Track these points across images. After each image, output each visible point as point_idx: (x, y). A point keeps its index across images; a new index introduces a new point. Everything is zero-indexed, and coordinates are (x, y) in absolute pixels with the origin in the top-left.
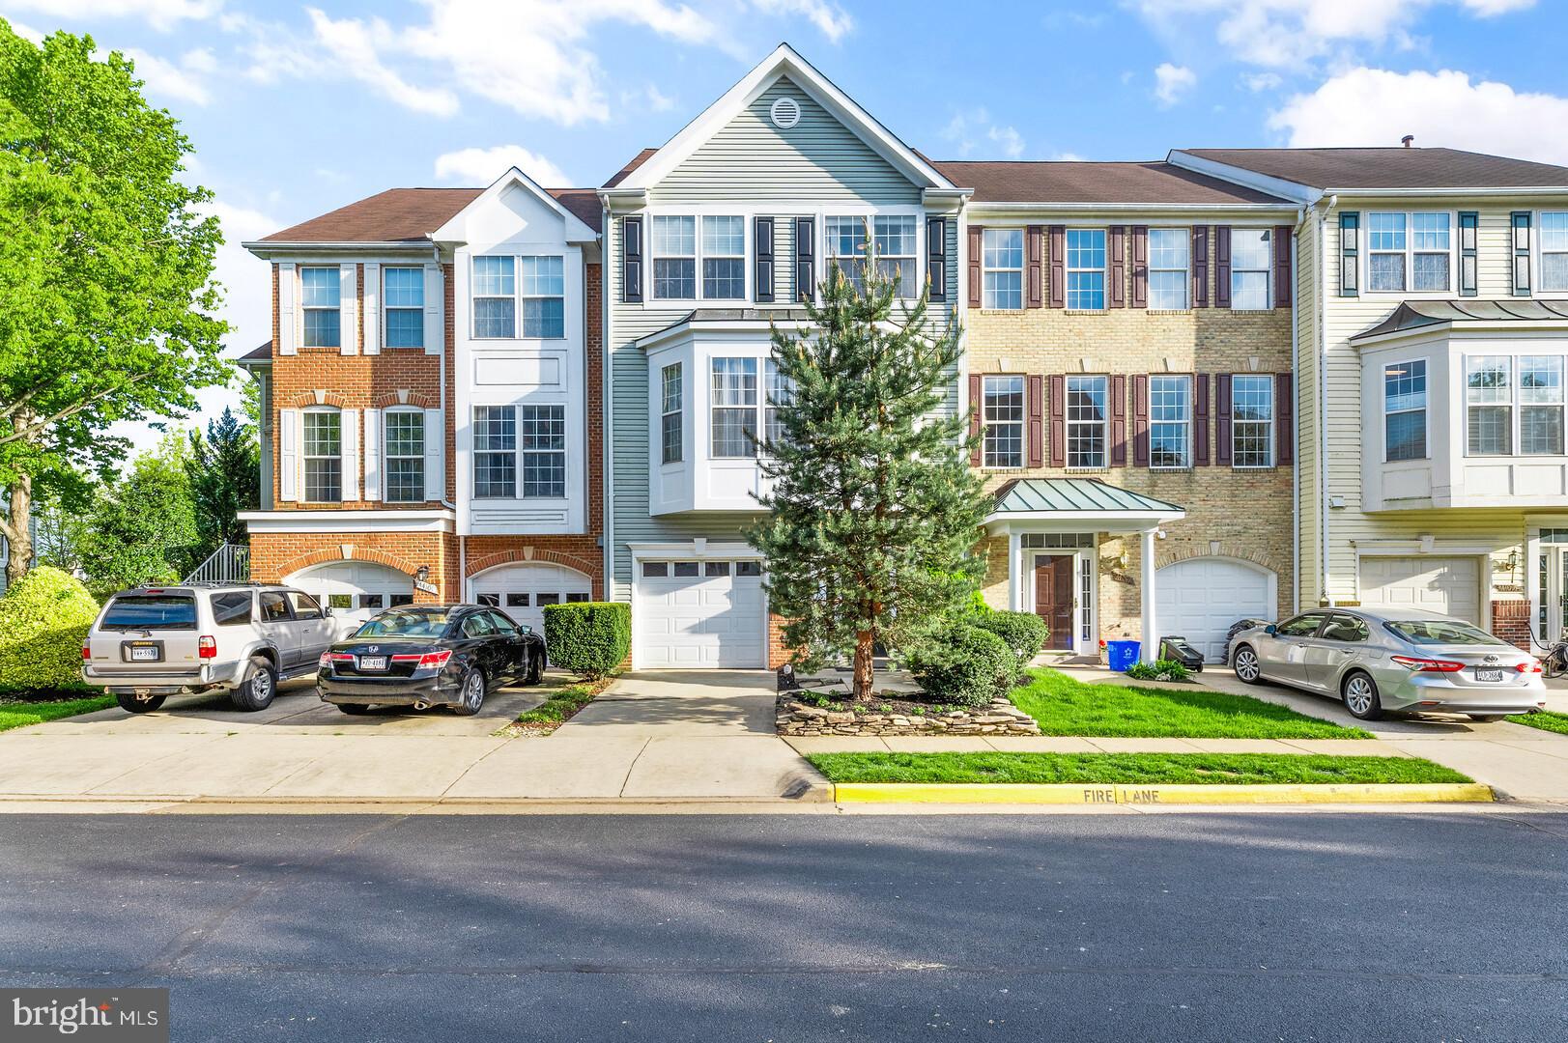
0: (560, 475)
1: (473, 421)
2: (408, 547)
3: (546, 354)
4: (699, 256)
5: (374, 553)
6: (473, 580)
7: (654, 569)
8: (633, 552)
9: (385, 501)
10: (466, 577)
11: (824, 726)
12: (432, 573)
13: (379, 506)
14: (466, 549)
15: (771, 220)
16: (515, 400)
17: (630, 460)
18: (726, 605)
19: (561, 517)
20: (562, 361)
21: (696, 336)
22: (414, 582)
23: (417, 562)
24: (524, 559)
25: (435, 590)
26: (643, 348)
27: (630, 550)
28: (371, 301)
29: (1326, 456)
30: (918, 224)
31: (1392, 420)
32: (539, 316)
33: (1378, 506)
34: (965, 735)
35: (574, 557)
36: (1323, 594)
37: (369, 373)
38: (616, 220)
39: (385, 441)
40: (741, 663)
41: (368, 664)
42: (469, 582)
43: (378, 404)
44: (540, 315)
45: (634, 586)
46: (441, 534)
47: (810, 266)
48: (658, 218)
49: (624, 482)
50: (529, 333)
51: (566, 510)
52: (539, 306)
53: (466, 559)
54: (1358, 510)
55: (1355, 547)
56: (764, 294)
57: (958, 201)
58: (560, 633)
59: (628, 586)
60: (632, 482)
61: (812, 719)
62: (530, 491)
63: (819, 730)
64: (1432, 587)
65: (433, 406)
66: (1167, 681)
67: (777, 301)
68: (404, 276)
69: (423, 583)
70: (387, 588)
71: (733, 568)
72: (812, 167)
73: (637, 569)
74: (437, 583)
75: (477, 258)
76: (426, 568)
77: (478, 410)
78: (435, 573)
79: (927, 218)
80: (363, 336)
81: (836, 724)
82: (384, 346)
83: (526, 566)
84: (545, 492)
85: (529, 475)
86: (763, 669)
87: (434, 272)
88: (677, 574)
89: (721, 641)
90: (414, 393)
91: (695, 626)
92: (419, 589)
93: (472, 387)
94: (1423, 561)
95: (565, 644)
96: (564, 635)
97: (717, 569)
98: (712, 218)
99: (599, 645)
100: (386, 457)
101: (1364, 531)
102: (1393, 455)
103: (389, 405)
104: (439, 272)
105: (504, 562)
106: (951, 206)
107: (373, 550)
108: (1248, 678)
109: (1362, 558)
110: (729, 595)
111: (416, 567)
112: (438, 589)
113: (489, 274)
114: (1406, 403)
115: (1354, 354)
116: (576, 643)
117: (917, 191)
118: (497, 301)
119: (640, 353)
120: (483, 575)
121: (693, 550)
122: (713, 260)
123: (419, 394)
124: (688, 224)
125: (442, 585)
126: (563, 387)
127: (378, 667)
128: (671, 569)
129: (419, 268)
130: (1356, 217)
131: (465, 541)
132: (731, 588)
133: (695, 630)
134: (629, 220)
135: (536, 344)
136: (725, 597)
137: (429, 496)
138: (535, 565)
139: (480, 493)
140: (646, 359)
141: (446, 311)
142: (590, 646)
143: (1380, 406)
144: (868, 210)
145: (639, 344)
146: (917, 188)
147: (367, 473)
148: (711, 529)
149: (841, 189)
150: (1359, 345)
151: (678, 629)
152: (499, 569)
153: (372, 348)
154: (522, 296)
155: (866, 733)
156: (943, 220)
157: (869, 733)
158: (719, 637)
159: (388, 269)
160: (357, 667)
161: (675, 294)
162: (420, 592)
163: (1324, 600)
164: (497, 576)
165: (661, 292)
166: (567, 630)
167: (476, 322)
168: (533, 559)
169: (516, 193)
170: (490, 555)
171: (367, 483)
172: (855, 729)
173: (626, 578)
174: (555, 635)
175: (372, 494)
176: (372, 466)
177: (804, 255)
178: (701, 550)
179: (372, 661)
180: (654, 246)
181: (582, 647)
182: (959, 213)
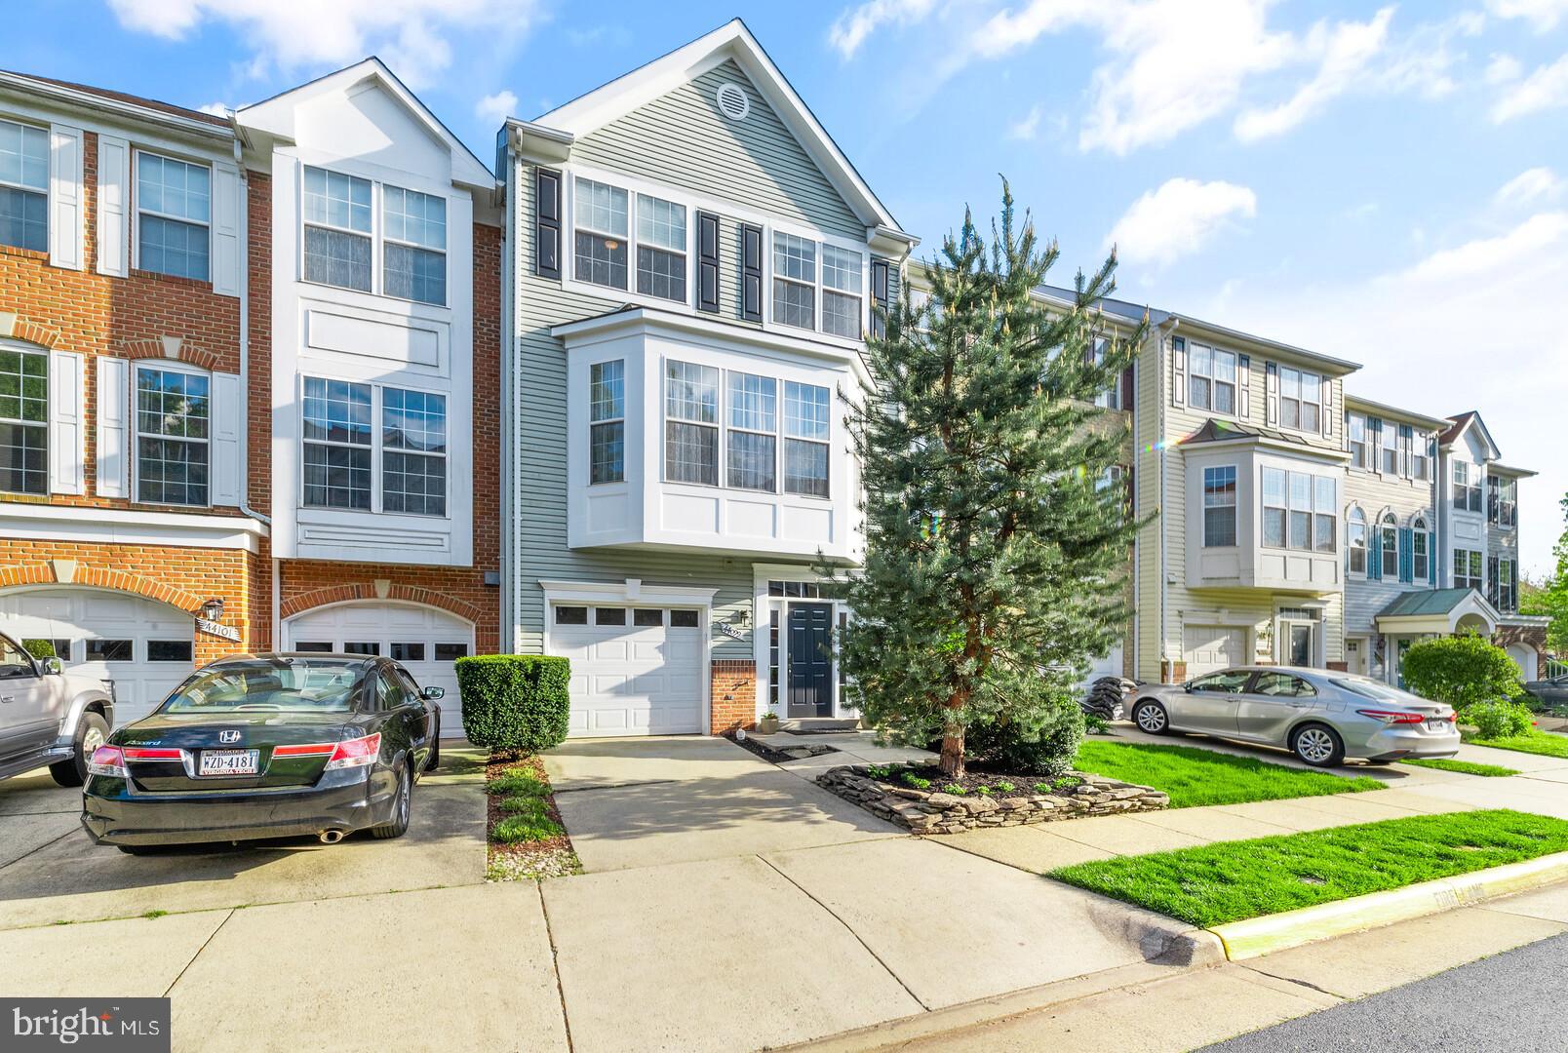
0: (439, 486)
1: (302, 397)
2: (188, 570)
3: (417, 324)
4: (634, 239)
5: (116, 576)
6: (290, 623)
7: (570, 615)
8: (546, 593)
9: (135, 500)
10: (282, 617)
11: (967, 817)
12: (229, 610)
13: (122, 504)
14: (281, 578)
15: (716, 219)
16: (370, 378)
17: (543, 476)
18: (659, 661)
19: (439, 542)
20: (444, 336)
21: (648, 329)
22: (197, 623)
23: (203, 593)
24: (375, 596)
25: (234, 636)
26: (561, 339)
27: (542, 590)
28: (110, 195)
29: (1165, 539)
30: (863, 263)
31: (1209, 513)
32: (409, 271)
33: (1198, 584)
34: (1107, 814)
35: (449, 597)
36: (1163, 655)
37: (105, 303)
38: (526, 169)
39: (135, 411)
40: (677, 729)
41: (217, 765)
42: (285, 625)
43: (122, 350)
44: (411, 268)
45: (547, 636)
46: (245, 553)
47: (757, 282)
48: (580, 181)
49: (534, 503)
50: (392, 290)
51: (449, 533)
52: (410, 257)
53: (281, 593)
54: (1182, 586)
55: (1181, 616)
56: (708, 302)
57: (904, 248)
58: (488, 697)
59: (539, 635)
60: (544, 504)
61: (951, 809)
62: (391, 505)
63: (961, 823)
64: (1221, 651)
65: (226, 370)
66: (1097, 734)
67: (721, 314)
68: (175, 173)
69: (213, 624)
70: (140, 632)
71: (667, 617)
72: (759, 171)
73: (550, 615)
74: (239, 625)
75: (309, 169)
76: (219, 601)
77: (311, 383)
78: (236, 610)
79: (871, 259)
80: (95, 245)
81: (979, 813)
82: (136, 266)
83: (376, 606)
84: (413, 506)
85: (389, 482)
86: (700, 734)
87: (230, 176)
88: (599, 622)
89: (652, 702)
90: (192, 347)
91: (621, 686)
92: (205, 633)
93: (301, 349)
94: (1216, 628)
95: (496, 713)
96: (494, 700)
97: (648, 617)
98: (650, 199)
99: (544, 713)
100: (136, 434)
101: (1184, 603)
102: (1209, 542)
103: (144, 357)
104: (238, 179)
105: (344, 599)
106: (893, 252)
107: (118, 571)
108: (1152, 729)
109: (1187, 626)
110: (662, 649)
111: (201, 599)
112: (241, 633)
113: (329, 196)
114: (1220, 500)
115: (1180, 456)
116: (512, 710)
117: (861, 228)
118: (341, 236)
119: (556, 343)
120: (305, 616)
121: (623, 593)
122: (649, 249)
123: (201, 349)
124: (619, 199)
125: (246, 628)
126: (444, 371)
127: (240, 770)
128: (592, 616)
129: (203, 168)
130: (1182, 342)
131: (281, 568)
132: (664, 640)
133: (621, 691)
134: (544, 172)
135: (404, 308)
136: (657, 650)
137: (215, 498)
138: (389, 606)
139: (311, 499)
140: (565, 352)
141: (250, 237)
142: (531, 714)
143: (1201, 502)
144: (817, 236)
145: (555, 332)
146: (862, 225)
147: (100, 454)
148: (648, 570)
149: (789, 205)
150: (1183, 451)
151: (600, 690)
152: (333, 608)
153: (112, 261)
154: (383, 238)
155: (1012, 823)
156: (886, 265)
157: (1015, 822)
158: (649, 699)
159: (148, 155)
160: (191, 773)
161: (601, 279)
162: (208, 638)
163: (1163, 660)
164: (329, 618)
165: (583, 273)
166: (500, 693)
167: (307, 258)
168: (389, 596)
169: (373, 96)
170: (322, 589)
171: (100, 470)
172: (999, 819)
173: (536, 625)
174: (480, 700)
175: (107, 488)
176: (109, 444)
177: (750, 269)
178: (633, 594)
179: (226, 759)
180: (575, 214)
181: (520, 716)
182: (902, 261)
